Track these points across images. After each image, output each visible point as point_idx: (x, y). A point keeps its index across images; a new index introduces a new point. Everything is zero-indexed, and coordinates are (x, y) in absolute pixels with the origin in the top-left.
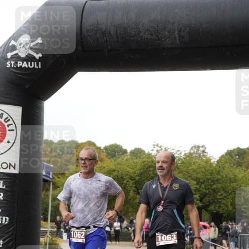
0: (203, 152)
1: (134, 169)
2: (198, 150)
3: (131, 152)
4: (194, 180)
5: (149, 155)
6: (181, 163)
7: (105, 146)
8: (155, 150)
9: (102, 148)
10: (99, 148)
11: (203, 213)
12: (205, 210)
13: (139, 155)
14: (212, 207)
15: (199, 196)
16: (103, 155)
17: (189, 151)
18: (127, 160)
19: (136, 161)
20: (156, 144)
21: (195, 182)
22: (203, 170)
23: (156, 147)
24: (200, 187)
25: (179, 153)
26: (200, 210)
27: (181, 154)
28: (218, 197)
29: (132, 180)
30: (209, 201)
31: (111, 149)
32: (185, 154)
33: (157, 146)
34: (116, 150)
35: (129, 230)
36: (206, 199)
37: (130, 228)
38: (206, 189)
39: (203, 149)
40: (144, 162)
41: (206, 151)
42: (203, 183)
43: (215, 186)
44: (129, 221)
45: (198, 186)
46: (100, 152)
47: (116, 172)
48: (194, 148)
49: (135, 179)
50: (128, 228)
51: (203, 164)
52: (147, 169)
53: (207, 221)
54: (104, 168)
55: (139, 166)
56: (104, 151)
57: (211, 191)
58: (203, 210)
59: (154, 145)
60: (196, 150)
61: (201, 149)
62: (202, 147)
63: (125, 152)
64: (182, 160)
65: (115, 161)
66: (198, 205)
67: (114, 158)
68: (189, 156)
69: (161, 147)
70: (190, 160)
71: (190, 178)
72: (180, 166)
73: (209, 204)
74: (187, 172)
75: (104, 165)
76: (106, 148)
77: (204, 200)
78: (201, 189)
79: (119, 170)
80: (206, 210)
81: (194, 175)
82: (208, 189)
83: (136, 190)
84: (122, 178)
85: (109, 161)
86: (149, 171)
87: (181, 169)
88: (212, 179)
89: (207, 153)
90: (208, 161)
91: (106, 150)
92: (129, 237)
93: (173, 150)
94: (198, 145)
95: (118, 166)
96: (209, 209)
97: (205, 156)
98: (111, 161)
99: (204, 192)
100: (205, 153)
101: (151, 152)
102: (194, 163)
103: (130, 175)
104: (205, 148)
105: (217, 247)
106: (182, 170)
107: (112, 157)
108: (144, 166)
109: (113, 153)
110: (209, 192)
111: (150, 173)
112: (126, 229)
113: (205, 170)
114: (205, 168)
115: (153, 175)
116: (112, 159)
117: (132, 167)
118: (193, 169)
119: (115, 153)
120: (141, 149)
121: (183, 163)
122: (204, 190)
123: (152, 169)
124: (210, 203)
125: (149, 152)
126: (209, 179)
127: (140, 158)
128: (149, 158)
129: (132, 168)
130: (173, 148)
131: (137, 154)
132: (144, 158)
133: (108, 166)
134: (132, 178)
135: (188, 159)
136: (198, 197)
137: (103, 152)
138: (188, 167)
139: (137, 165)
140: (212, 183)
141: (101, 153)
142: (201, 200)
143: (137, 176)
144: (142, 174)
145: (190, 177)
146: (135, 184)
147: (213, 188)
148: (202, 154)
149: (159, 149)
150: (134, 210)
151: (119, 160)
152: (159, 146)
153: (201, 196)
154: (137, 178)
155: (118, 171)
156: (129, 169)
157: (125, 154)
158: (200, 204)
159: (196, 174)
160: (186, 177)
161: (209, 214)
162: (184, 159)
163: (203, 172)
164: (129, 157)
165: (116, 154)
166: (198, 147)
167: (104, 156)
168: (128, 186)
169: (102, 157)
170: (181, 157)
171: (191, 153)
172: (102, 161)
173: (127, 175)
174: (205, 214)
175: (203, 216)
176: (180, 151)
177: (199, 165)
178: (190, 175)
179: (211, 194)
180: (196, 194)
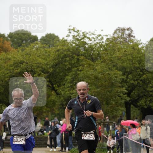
0: (130, 35)
1: (46, 60)
2: (123, 34)
3: (40, 39)
4: (119, 71)
5: (64, 41)
6: (103, 50)
7: (10, 33)
8: (71, 35)
9: (6, 36)
10: (3, 36)
11: (131, 109)
13: (51, 42)
14: (142, 102)
15: (126, 89)
16: (8, 44)
17: (112, 35)
18: (37, 49)
19: (48, 50)
20: (72, 28)
21: (121, 73)
22: (130, 57)
23: (72, 32)
24: (127, 78)
25: (99, 38)
26: (128, 106)
27: (102, 38)
28: (149, 89)
29: (45, 73)
30: (139, 95)
32: (108, 39)
33: (73, 30)
34: (24, 37)
35: (44, 134)
36: (135, 92)
37: (45, 132)
38: (134, 81)
39: (129, 32)
40: (58, 51)
41: (132, 34)
42: (131, 73)
43: (144, 76)
44: (43, 122)
45: (124, 77)
46: (4, 41)
47: (24, 64)
48: (118, 32)
49: (48, 72)
50: (42, 132)
51: (129, 50)
52: (62, 58)
53: (136, 118)
54: (10, 59)
55: (53, 56)
56: (9, 38)
57: (141, 82)
58: (132, 106)
59: (69, 30)
60: (120, 34)
61: (127, 32)
62: (128, 29)
63: (35, 39)
64: (104, 46)
65: (22, 51)
66: (126, 100)
67: (22, 48)
68: (113, 41)
69: (78, 31)
70: (113, 46)
71: (115, 68)
72: (102, 54)
73: (138, 99)
74: (111, 60)
75: (9, 57)
76: (11, 35)
77: (132, 94)
78: (128, 80)
79: (28, 61)
80: (136, 106)
81: (120, 64)
82: (137, 80)
83: (51, 85)
85: (16, 51)
86: (65, 61)
87: (103, 57)
88: (141, 68)
89: (134, 37)
90: (135, 47)
91: (11, 37)
92: (45, 142)
93: (93, 34)
94: (122, 27)
95: (27, 57)
96: (138, 104)
97: (132, 41)
98: (18, 52)
99: (132, 84)
100: (132, 36)
101: (66, 38)
102: (119, 50)
103: (42, 67)
104: (132, 31)
106: (105, 58)
107: (20, 46)
108: (59, 55)
109: (20, 41)
110: (138, 83)
111: (66, 63)
112: (40, 133)
113: (132, 57)
114: (131, 55)
115: (70, 66)
116: (19, 48)
117: (44, 57)
118: (118, 56)
119: (22, 41)
120: (53, 35)
121: (106, 50)
122: (132, 82)
123: (68, 59)
124: (140, 97)
125: (63, 38)
126: (137, 68)
127: (53, 45)
128: (63, 45)
129: (44, 59)
130: (92, 32)
131: (49, 41)
132: (57, 46)
133: (14, 57)
134: (44, 71)
135: (111, 44)
136: (125, 91)
137: (7, 40)
138: (112, 55)
139: (49, 55)
140: (141, 73)
141: (6, 41)
142: (129, 94)
143: (50, 68)
144: (56, 65)
145: (114, 66)
146: (49, 78)
147: (142, 78)
148: (128, 39)
149: (76, 34)
150: (49, 109)
151: (27, 49)
152: (76, 30)
153: (130, 89)
154: (51, 70)
155: (27, 63)
156: (40, 60)
157: (35, 42)
158: (128, 99)
159: (122, 63)
160: (110, 67)
161: (139, 109)
162: (107, 45)
163: (130, 60)
164: (40, 45)
165: (24, 42)
166: (123, 30)
167: (10, 46)
169: (6, 45)
170: (103, 42)
171: (114, 37)
172: (6, 51)
173: (38, 67)
174: (134, 110)
175: (132, 112)
176: (101, 35)
177: (125, 51)
178: (114, 64)
179: (140, 87)
180: (123, 87)
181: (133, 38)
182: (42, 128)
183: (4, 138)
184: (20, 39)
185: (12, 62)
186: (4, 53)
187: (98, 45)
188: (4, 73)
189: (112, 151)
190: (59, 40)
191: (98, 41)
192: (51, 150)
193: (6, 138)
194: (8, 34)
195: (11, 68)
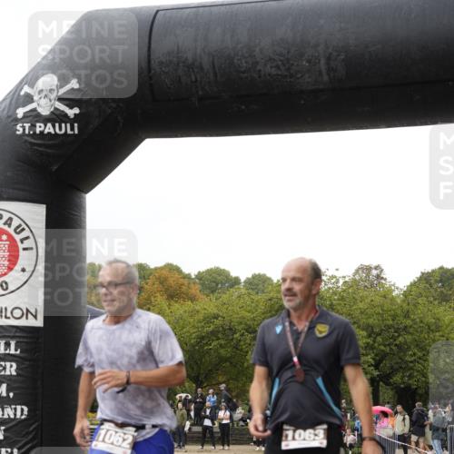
0: (378, 277)
1: (253, 313)
2: (368, 275)
3: (245, 282)
4: (363, 330)
6: (338, 299)
7: (199, 273)
9: (193, 277)
10: (188, 277)
11: (380, 388)
12: (384, 382)
13: (260, 286)
14: (397, 378)
15: (373, 359)
16: (195, 290)
17: (351, 277)
18: (239, 297)
19: (256, 298)
21: (364, 333)
22: (379, 310)
24: (374, 342)
25: (333, 281)
26: (375, 384)
27: (337, 282)
28: (408, 358)
29: (250, 333)
30: (392, 368)
31: (208, 277)
32: (345, 282)
34: (219, 279)
35: (247, 424)
36: (386, 364)
38: (385, 346)
39: (378, 271)
40: (271, 299)
41: (382, 276)
42: (380, 334)
43: (400, 339)
45: (370, 341)
46: (189, 284)
47: (219, 318)
48: (360, 272)
50: (245, 421)
51: (378, 300)
53: (388, 403)
54: (198, 312)
55: (262, 307)
56: (197, 281)
57: (394, 348)
58: (381, 383)
60: (364, 275)
61: (374, 272)
62: (376, 268)
63: (236, 281)
64: (340, 293)
65: (217, 300)
66: (372, 374)
67: (216, 295)
68: (353, 285)
70: (353, 293)
72: (337, 305)
73: (391, 373)
74: (350, 315)
75: (198, 308)
76: (200, 276)
77: (382, 365)
78: (376, 345)
79: (225, 315)
80: (387, 384)
81: (363, 321)
82: (389, 345)
84: (230, 329)
85: (207, 300)
88: (396, 326)
89: (385, 280)
90: (387, 295)
91: (200, 279)
92: (248, 436)
94: (367, 264)
95: (224, 308)
96: (391, 380)
97: (381, 285)
98: (211, 300)
99: (383, 351)
100: (382, 278)
102: (362, 299)
103: (246, 324)
104: (382, 270)
105: (409, 451)
107: (213, 292)
108: (271, 306)
109: (214, 284)
110: (391, 349)
112: (241, 423)
113: (382, 310)
114: (382, 306)
116: (211, 295)
117: (249, 309)
118: (361, 309)
119: (217, 285)
120: (265, 275)
121: (342, 299)
122: (382, 348)
124: (394, 371)
126: (390, 327)
127: (263, 292)
128: (278, 291)
129: (249, 312)
131: (257, 285)
132: (270, 292)
133: (205, 309)
134: (249, 330)
135: (350, 291)
137: (194, 283)
138: (351, 306)
139: (257, 306)
140: (396, 334)
141: (192, 285)
142: (377, 366)
145: (355, 323)
147: (397, 342)
148: (375, 282)
151: (225, 297)
153: (377, 358)
155: (224, 318)
156: (243, 313)
157: (237, 286)
158: (376, 373)
159: (367, 319)
161: (392, 389)
162: (344, 291)
163: (379, 314)
164: (243, 291)
165: (220, 286)
166: (368, 269)
167: (198, 291)
168: (242, 343)
169: (193, 291)
170: (338, 287)
171: (355, 280)
172: (193, 299)
173: (241, 323)
174: (384, 391)
175: (381, 393)
176: (335, 277)
177: (372, 301)
178: (355, 320)
179: (394, 354)
180: (367, 355)
181: (383, 281)
182: (244, 414)
183: (186, 429)
184: (214, 282)
185: (201, 317)
186: (190, 303)
187: (331, 291)
188: (189, 332)
189: (350, 453)
190: (272, 285)
191: (331, 286)
192: (258, 448)
193: (190, 429)
194: (196, 273)
195: (199, 324)
